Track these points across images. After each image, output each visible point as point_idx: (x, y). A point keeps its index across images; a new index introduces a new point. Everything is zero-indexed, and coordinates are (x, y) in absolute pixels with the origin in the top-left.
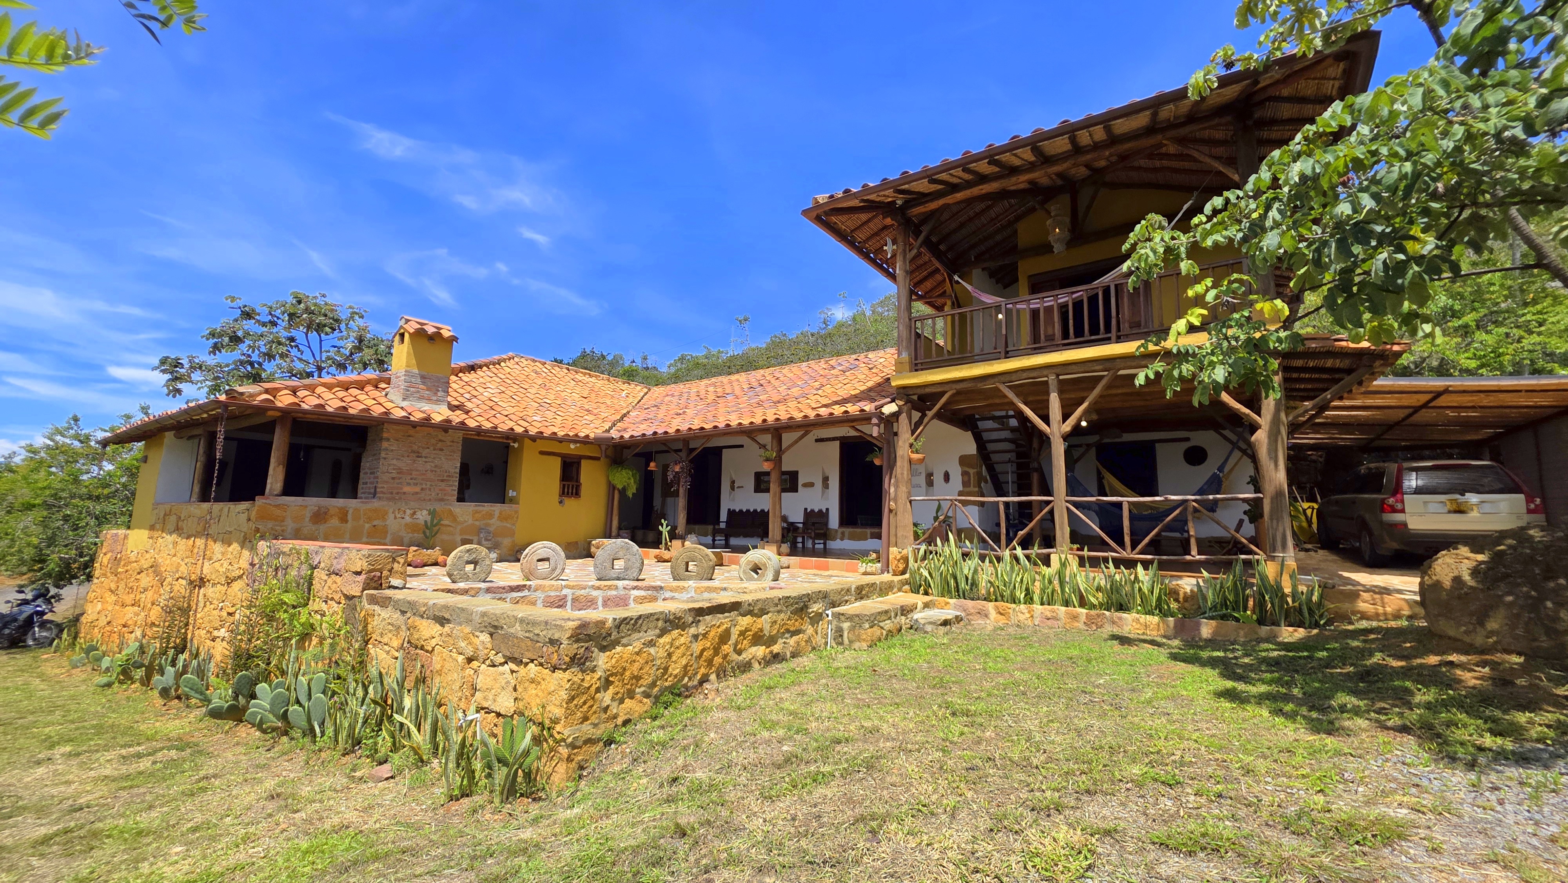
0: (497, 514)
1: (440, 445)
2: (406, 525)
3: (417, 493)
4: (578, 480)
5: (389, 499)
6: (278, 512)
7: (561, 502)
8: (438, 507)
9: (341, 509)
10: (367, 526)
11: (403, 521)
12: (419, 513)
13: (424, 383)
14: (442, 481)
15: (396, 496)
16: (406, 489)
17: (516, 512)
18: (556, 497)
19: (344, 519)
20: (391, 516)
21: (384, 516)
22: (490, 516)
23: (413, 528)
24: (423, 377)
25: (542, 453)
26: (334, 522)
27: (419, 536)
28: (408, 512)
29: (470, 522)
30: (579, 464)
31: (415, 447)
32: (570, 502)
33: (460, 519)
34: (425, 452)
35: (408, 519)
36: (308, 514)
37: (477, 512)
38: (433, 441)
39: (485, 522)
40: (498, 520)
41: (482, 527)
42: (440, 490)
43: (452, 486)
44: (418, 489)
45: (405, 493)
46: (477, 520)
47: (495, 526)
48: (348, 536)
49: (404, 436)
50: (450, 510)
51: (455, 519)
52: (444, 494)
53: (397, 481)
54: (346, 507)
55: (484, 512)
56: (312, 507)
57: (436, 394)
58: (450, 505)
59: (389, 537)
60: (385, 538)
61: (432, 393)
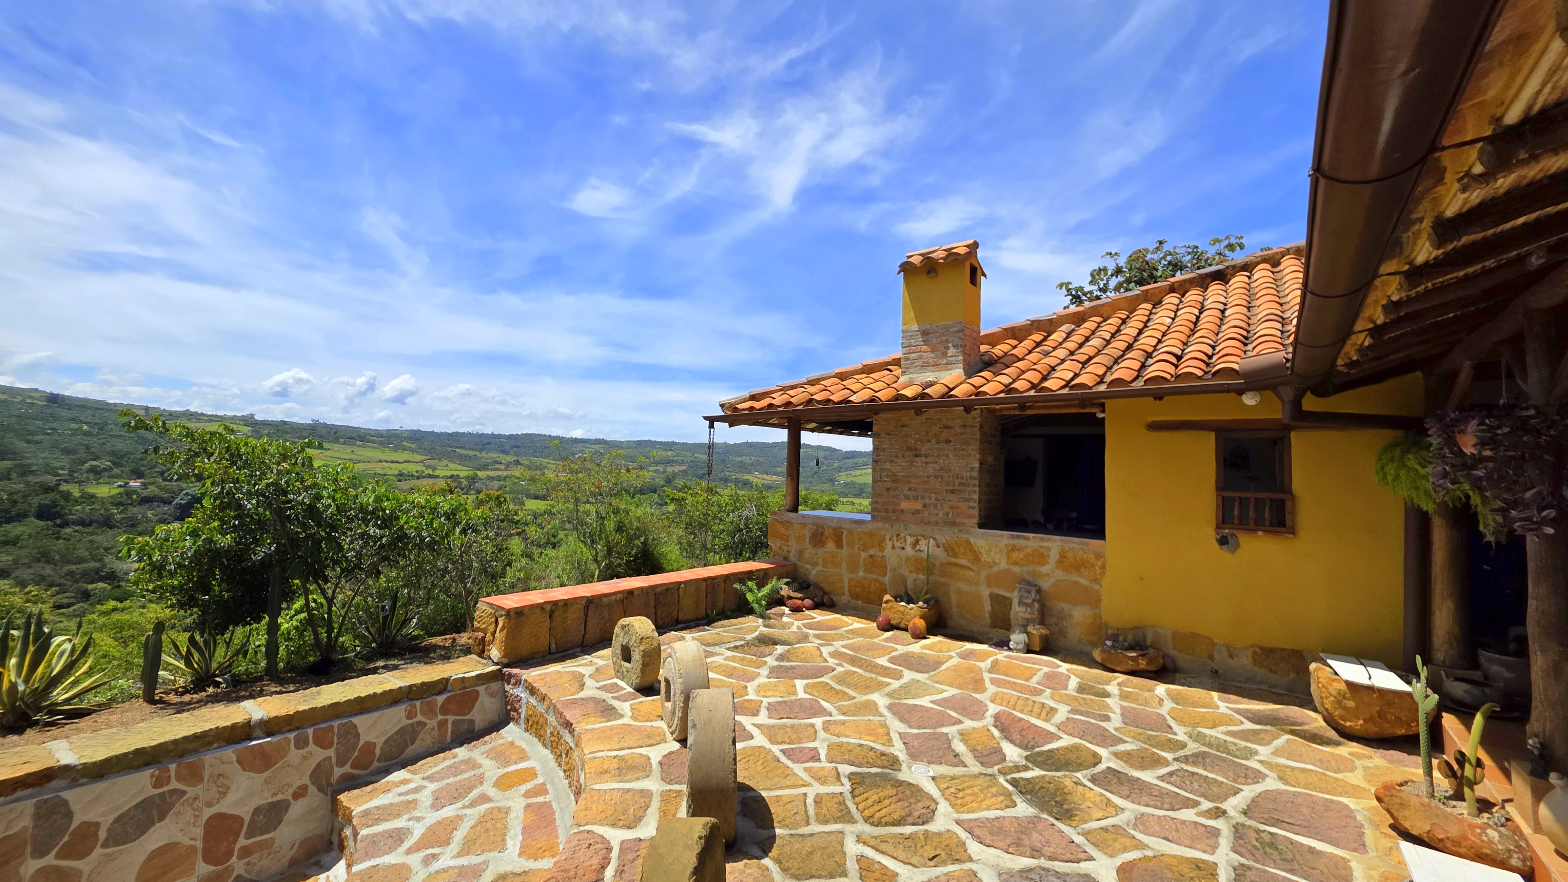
0: (1054, 555)
1: (944, 435)
2: (908, 559)
3: (917, 512)
4: (1285, 488)
5: (884, 519)
6: (782, 530)
7: (1223, 541)
9: (835, 530)
10: (863, 555)
11: (903, 554)
12: (923, 544)
14: (953, 492)
15: (892, 515)
16: (904, 505)
18: (1210, 534)
19: (837, 543)
20: (889, 544)
21: (881, 545)
22: (1041, 557)
23: (916, 564)
24: (925, 333)
25: (1155, 426)
28: (910, 540)
29: (1003, 565)
30: (1279, 443)
31: (911, 442)
32: (1255, 542)
33: (985, 558)
34: (924, 448)
35: (909, 550)
37: (1014, 548)
39: (1031, 568)
40: (1057, 567)
41: (1026, 576)
42: (951, 507)
43: (968, 500)
44: (918, 506)
45: (902, 511)
46: (1015, 564)
47: (1053, 580)
48: (844, 566)
49: (896, 427)
50: (968, 542)
51: (976, 558)
52: (958, 515)
53: (892, 493)
54: (840, 528)
55: (1029, 550)
56: (811, 526)
57: (945, 354)
58: (968, 533)
59: (889, 574)
60: (885, 575)
61: (939, 354)
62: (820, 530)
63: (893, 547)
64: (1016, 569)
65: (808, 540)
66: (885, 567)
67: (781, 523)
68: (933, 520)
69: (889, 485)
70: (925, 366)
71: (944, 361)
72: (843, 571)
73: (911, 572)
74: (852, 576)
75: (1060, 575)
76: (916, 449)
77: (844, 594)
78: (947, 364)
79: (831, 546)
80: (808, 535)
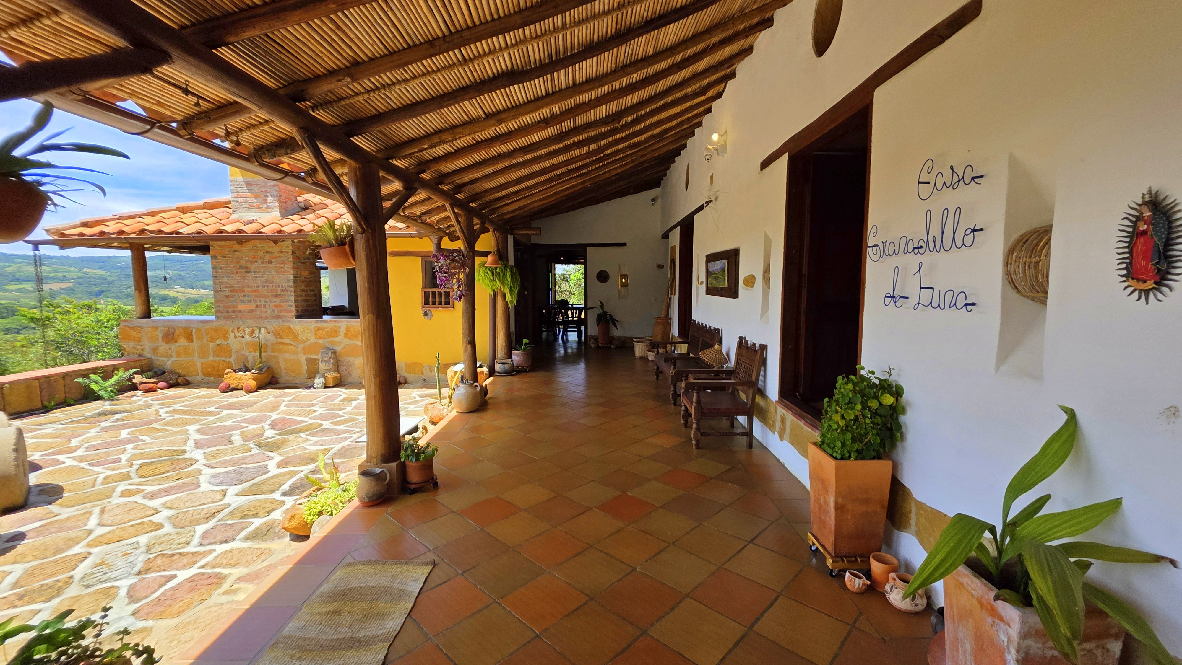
0: (343, 330)
1: (267, 258)
2: (248, 344)
3: (252, 311)
6: (134, 333)
9: (185, 329)
10: (211, 344)
11: (243, 340)
12: (258, 333)
13: (250, 192)
14: (276, 296)
16: (241, 307)
20: (232, 335)
21: (225, 336)
22: (335, 332)
23: (255, 346)
24: (249, 186)
25: (394, 254)
28: (248, 330)
29: (313, 340)
31: (243, 262)
32: (438, 314)
33: (301, 337)
34: (253, 267)
35: (248, 338)
37: (319, 329)
38: (260, 254)
39: (329, 340)
40: (345, 337)
41: (328, 345)
42: (276, 306)
43: (287, 301)
44: (252, 306)
45: (240, 311)
46: (320, 338)
47: (343, 345)
48: (196, 355)
49: (230, 251)
50: (289, 328)
51: (295, 337)
52: (281, 311)
53: (231, 299)
54: (189, 327)
55: (328, 329)
56: (162, 328)
57: (265, 201)
58: (288, 322)
59: (234, 356)
60: (230, 357)
61: (261, 200)
62: (171, 331)
63: (235, 337)
64: (321, 341)
65: (160, 339)
66: (231, 350)
67: (132, 328)
68: (264, 315)
69: (228, 293)
70: (251, 208)
71: (265, 206)
72: (195, 359)
73: (250, 352)
74: (203, 361)
75: (347, 341)
76: (247, 268)
77: (198, 375)
78: (268, 208)
79: (182, 341)
80: (160, 335)
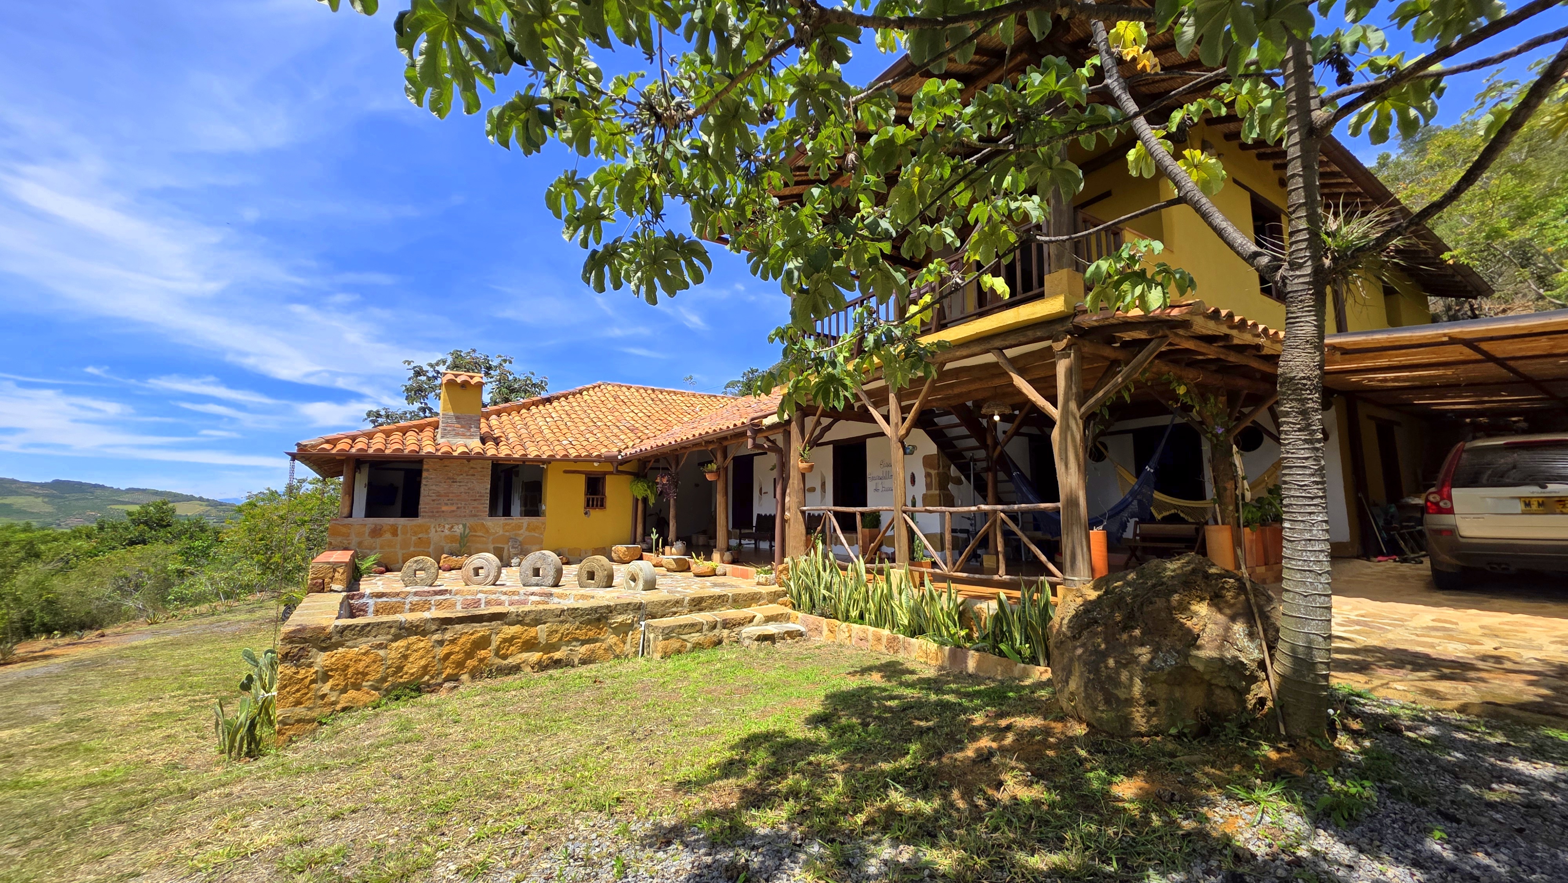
0: (525, 525)
1: (471, 472)
2: (446, 537)
3: (453, 511)
4: (604, 494)
5: (430, 517)
6: (344, 530)
7: (586, 513)
8: (470, 522)
9: (392, 526)
10: (414, 538)
11: (443, 535)
12: (456, 528)
13: (458, 423)
14: (476, 500)
15: (436, 514)
16: (444, 508)
17: (543, 523)
18: (582, 511)
19: (395, 534)
20: (433, 530)
21: (427, 531)
22: (519, 527)
23: (452, 539)
24: (457, 418)
25: (566, 472)
26: (388, 536)
27: (456, 545)
28: (447, 526)
29: (501, 533)
30: (604, 479)
31: (451, 475)
32: (595, 513)
33: (492, 531)
34: (458, 478)
35: (447, 532)
36: (367, 531)
37: (507, 524)
38: (466, 469)
39: (514, 532)
40: (526, 530)
41: (511, 536)
42: (474, 508)
43: (483, 504)
44: (454, 508)
46: (507, 531)
47: (524, 536)
48: (398, 546)
50: (482, 524)
51: (487, 531)
52: (477, 511)
54: (396, 524)
55: (513, 525)
56: (370, 525)
57: (469, 430)
58: (482, 519)
59: (432, 547)
60: (429, 547)
61: (466, 430)
62: (379, 527)
63: (436, 532)
64: (507, 534)
65: (367, 535)
66: (430, 543)
68: (462, 515)
70: (456, 435)
71: (468, 434)
72: (398, 550)
73: (448, 543)
74: (404, 551)
75: (527, 533)
77: (398, 563)
78: (470, 435)
